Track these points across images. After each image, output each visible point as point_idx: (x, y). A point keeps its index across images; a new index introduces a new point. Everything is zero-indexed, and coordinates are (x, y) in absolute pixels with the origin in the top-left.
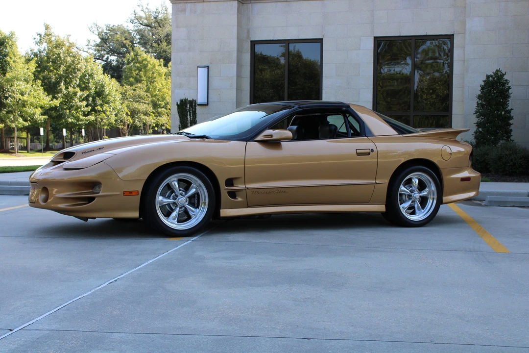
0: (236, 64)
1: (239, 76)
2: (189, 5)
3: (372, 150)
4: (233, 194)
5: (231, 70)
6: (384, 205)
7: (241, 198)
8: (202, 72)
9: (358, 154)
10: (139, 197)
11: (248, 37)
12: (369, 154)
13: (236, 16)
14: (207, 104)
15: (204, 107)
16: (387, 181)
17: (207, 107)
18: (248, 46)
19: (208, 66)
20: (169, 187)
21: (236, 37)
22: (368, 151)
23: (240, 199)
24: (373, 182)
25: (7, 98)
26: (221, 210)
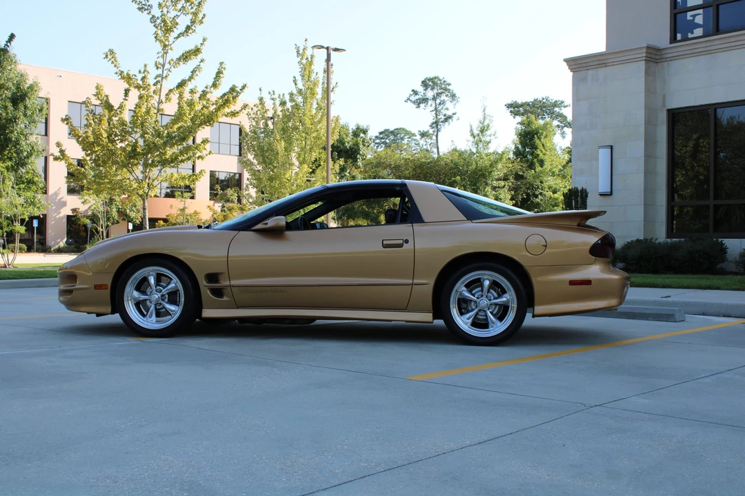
0: (643, 141)
1: (649, 156)
2: (591, 72)
3: (407, 241)
4: (218, 292)
5: (637, 148)
6: (431, 314)
7: (228, 296)
8: (604, 154)
9: (385, 246)
10: (107, 293)
11: (664, 105)
12: (400, 246)
13: (643, 79)
14: (611, 194)
15: (607, 198)
16: (431, 282)
17: (611, 197)
18: (663, 118)
19: (612, 146)
20: (145, 280)
21: (644, 107)
22: (401, 242)
23: (225, 298)
24: (411, 281)
25: (536, 196)
26: (203, 310)
